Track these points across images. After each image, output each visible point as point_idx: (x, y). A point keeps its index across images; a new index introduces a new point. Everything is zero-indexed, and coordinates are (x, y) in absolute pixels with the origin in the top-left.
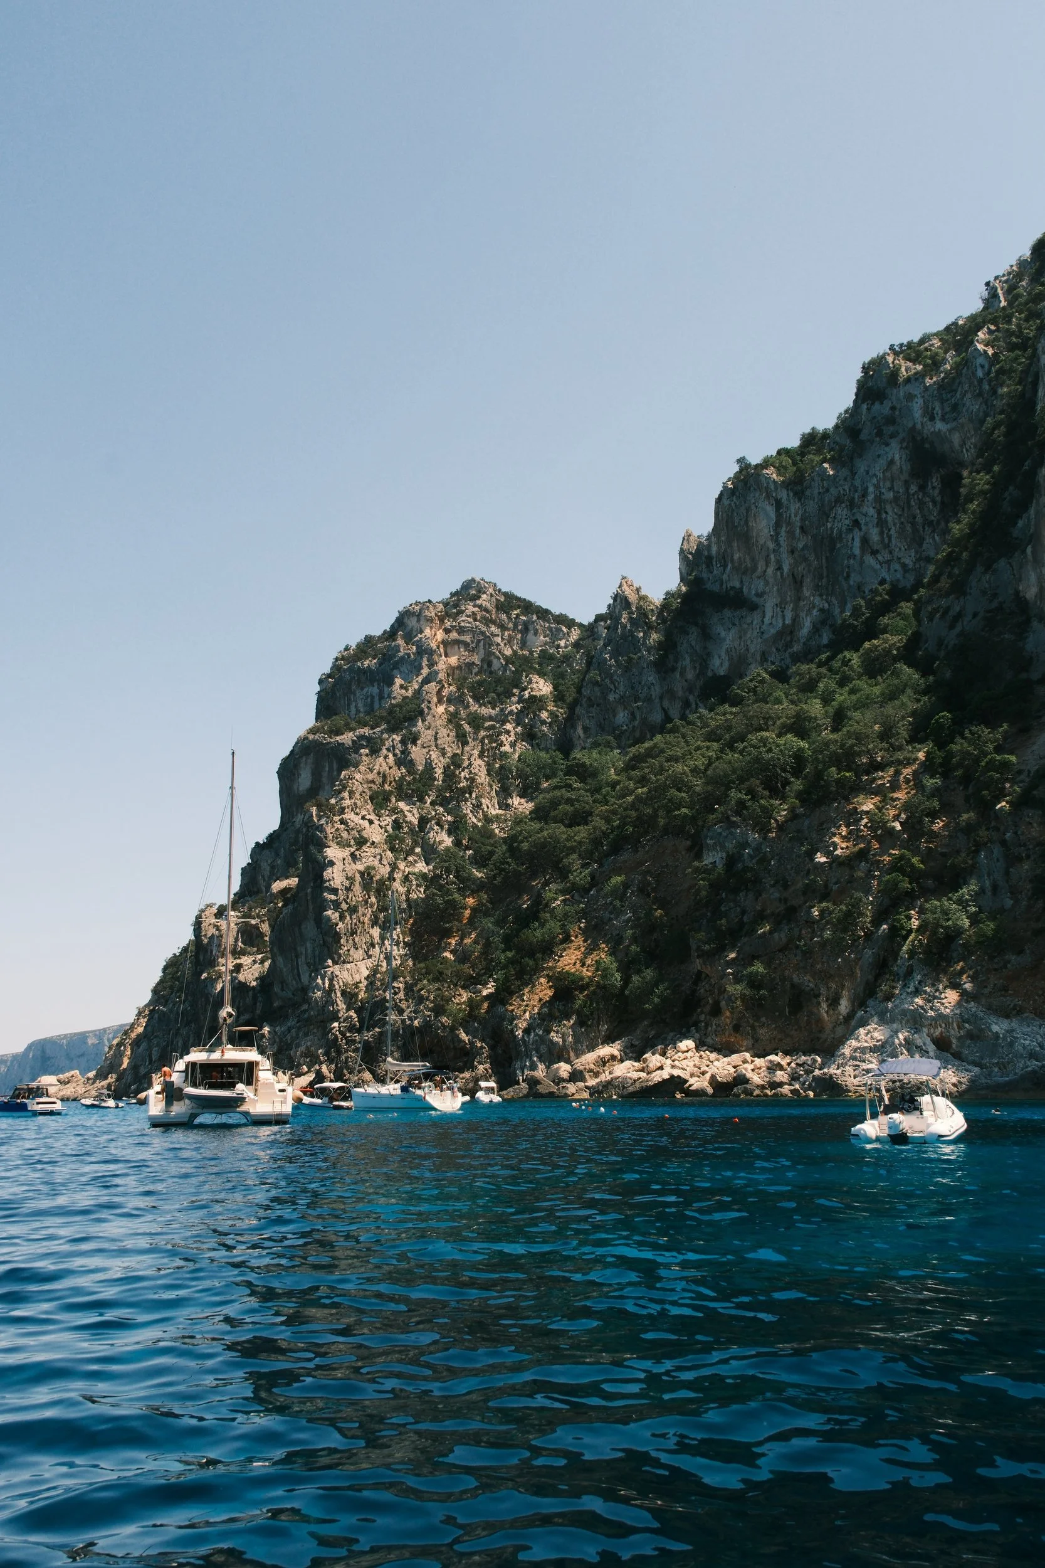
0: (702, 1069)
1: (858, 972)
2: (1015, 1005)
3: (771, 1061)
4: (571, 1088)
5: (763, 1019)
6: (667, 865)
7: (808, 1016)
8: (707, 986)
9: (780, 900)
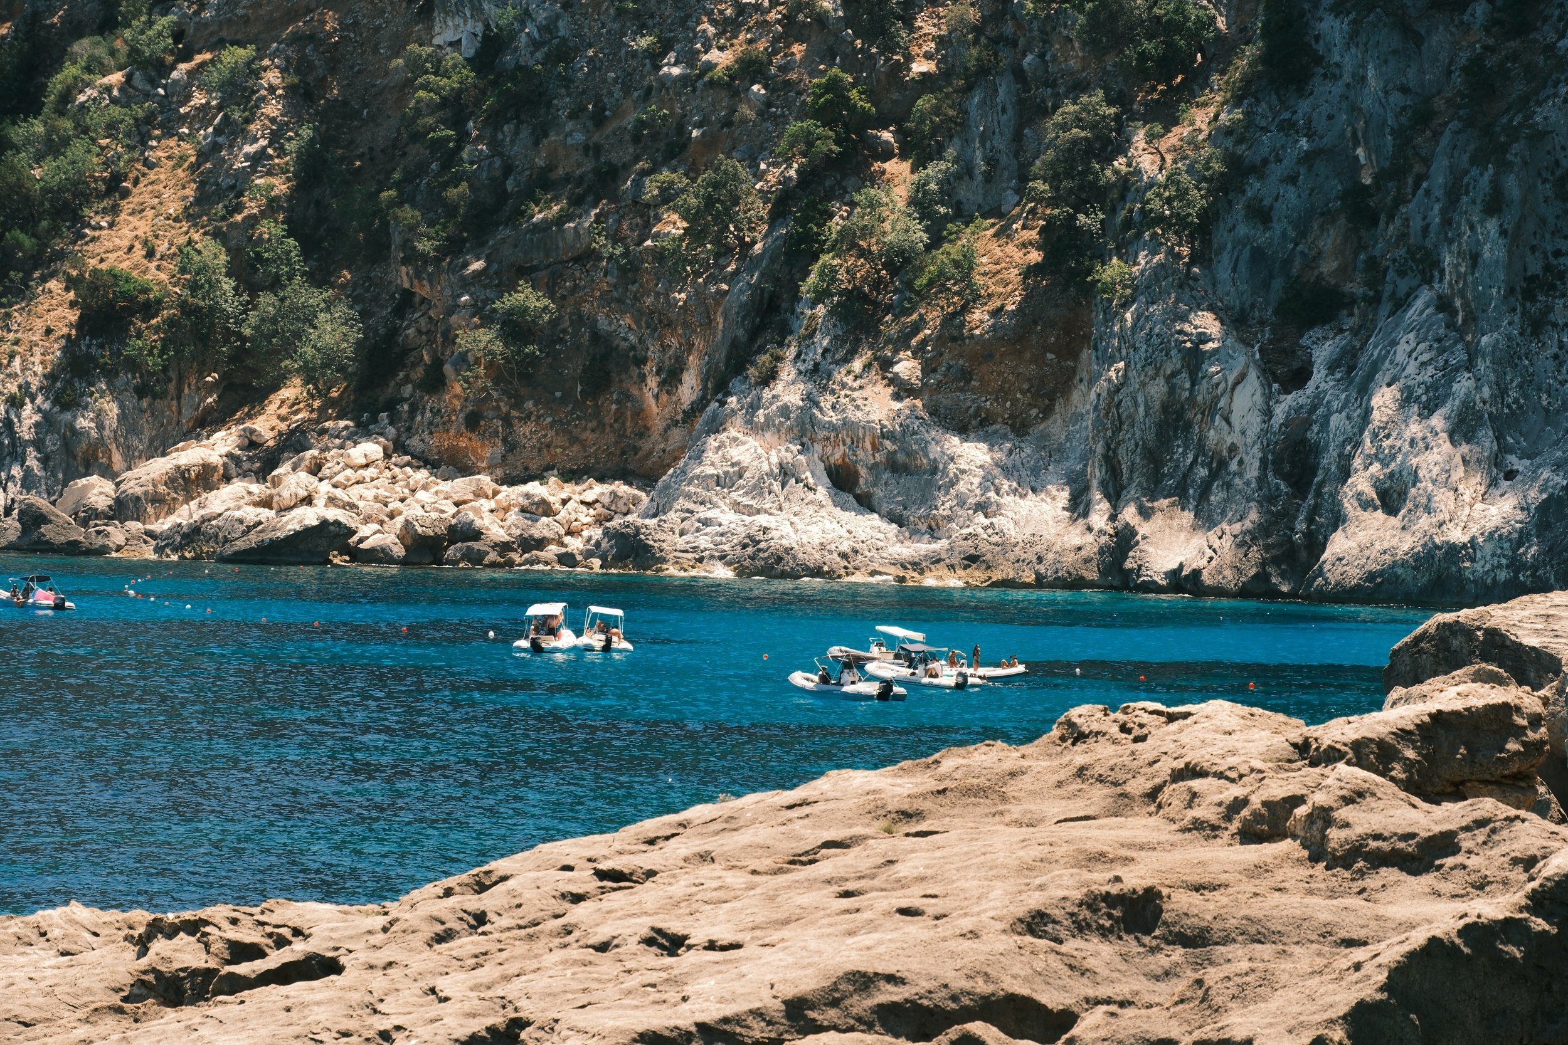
0: (391, 506)
1: (720, 320)
2: (979, 408)
3: (527, 496)
4: (116, 534)
5: (529, 405)
6: (356, 23)
7: (618, 402)
8: (423, 322)
9: (586, 148)
